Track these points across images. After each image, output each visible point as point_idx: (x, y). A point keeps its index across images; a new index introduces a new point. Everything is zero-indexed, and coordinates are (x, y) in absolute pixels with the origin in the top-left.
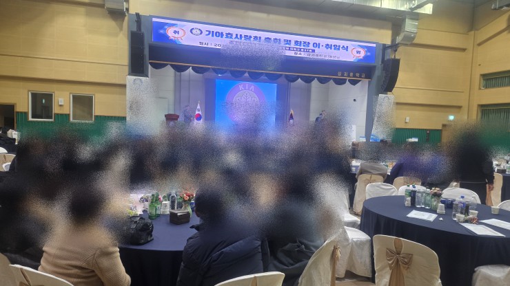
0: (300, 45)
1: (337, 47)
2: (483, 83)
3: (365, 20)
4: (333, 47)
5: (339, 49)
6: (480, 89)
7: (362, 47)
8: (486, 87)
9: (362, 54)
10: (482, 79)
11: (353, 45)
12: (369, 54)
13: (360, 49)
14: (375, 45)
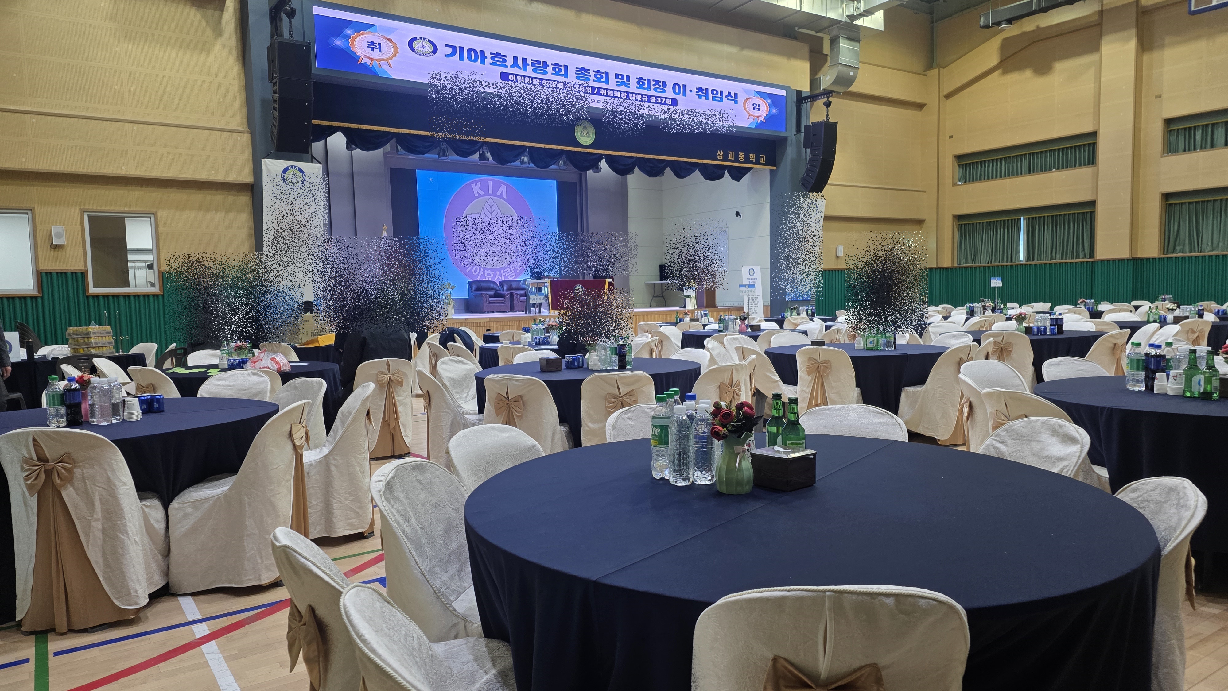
0: (648, 88)
1: (717, 95)
2: (959, 172)
3: (763, 37)
4: (710, 95)
5: (721, 100)
6: (955, 184)
7: (760, 94)
8: (966, 179)
9: (763, 112)
10: (956, 164)
11: (746, 91)
12: (775, 111)
13: (758, 101)
14: (783, 93)
